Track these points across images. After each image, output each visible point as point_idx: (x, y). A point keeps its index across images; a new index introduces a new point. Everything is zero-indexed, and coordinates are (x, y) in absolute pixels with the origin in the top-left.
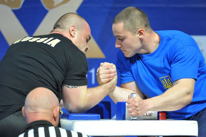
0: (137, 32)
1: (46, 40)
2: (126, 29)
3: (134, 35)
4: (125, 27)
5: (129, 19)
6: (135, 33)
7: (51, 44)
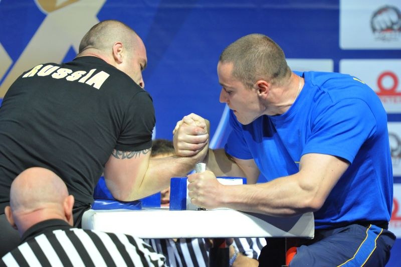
0: (255, 86)
1: (83, 76)
2: (235, 77)
3: (250, 90)
4: (234, 73)
5: (244, 61)
6: (252, 86)
7: (94, 84)
